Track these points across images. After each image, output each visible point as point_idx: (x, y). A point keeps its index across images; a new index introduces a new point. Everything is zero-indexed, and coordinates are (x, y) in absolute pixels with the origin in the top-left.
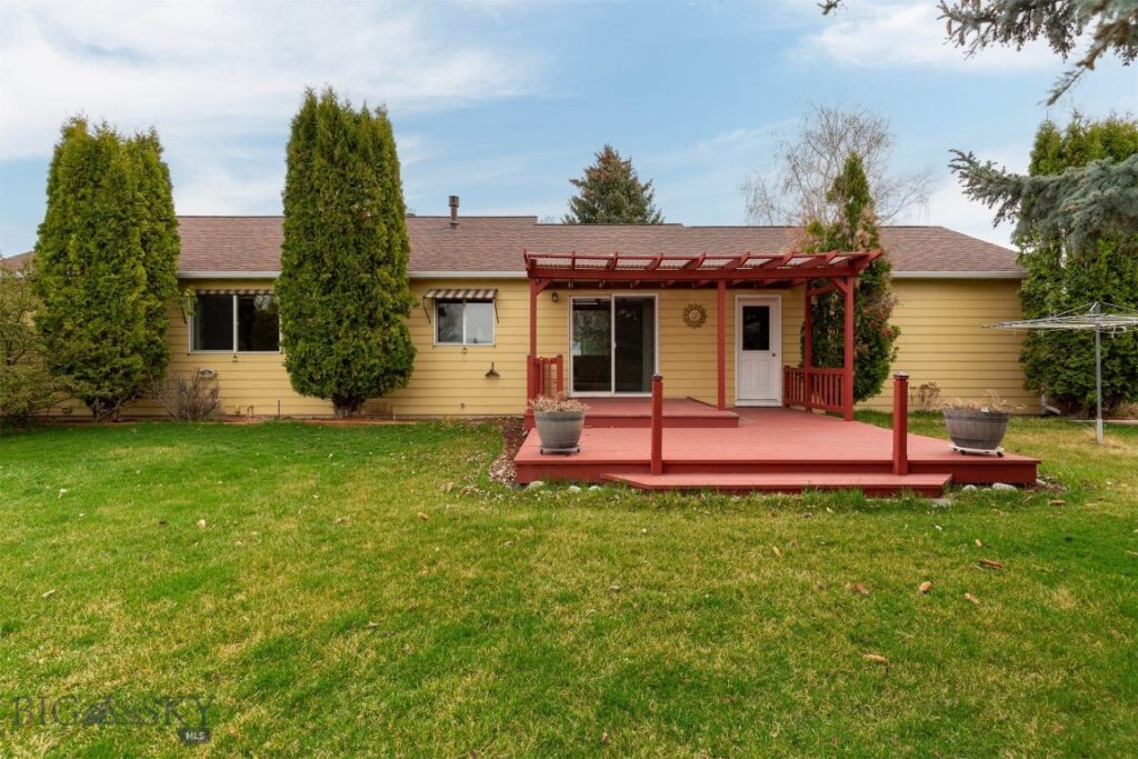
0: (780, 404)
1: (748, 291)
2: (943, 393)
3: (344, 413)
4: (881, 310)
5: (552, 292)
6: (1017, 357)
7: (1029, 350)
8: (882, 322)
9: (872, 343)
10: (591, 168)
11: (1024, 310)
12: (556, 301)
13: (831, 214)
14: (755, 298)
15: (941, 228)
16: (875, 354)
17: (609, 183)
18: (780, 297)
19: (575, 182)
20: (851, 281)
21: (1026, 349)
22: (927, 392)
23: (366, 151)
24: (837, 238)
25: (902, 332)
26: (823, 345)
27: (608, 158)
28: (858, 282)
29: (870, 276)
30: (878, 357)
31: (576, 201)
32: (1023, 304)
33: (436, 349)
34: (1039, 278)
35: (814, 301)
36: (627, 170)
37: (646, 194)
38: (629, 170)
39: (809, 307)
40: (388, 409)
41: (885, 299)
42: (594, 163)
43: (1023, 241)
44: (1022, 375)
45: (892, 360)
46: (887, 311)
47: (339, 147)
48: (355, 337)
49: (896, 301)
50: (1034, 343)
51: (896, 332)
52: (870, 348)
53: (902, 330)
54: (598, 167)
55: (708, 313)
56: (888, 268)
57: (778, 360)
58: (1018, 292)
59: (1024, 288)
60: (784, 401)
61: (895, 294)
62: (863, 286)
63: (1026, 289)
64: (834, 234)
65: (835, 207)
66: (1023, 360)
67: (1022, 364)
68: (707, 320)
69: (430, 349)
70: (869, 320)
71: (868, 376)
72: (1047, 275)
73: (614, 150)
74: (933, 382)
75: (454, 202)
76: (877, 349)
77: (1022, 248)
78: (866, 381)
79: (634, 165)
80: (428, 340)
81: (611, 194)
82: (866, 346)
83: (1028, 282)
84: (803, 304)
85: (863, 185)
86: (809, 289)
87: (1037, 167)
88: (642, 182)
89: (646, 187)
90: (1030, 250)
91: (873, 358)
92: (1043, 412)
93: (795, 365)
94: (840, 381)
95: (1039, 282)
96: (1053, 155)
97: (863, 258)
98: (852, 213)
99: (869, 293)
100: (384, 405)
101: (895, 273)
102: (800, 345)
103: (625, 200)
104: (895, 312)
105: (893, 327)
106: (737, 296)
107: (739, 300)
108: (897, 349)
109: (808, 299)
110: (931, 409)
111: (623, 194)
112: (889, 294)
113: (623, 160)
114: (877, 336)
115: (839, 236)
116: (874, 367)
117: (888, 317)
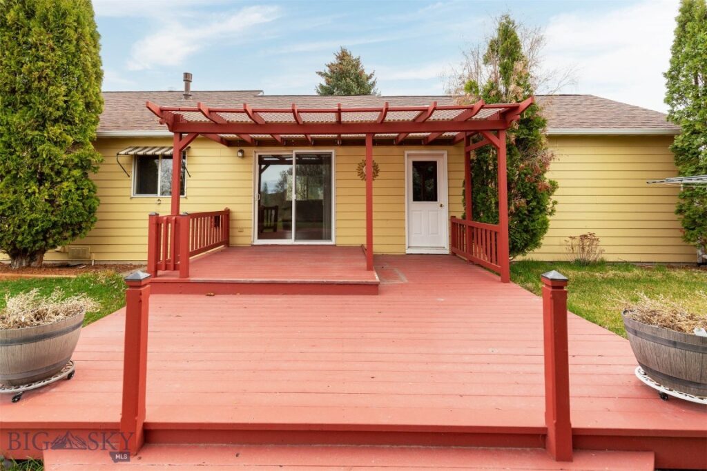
0: (447, 251)
1: (415, 147)
2: (602, 241)
3: (21, 264)
4: (538, 165)
5: (238, 149)
6: (675, 208)
7: (686, 202)
8: (539, 177)
9: (530, 197)
10: (332, 64)
11: (678, 164)
12: (243, 157)
13: (486, 74)
14: (424, 154)
15: (591, 96)
16: (533, 209)
17: (343, 73)
18: (445, 153)
19: (320, 73)
20: (503, 135)
21: (682, 202)
22: (587, 242)
23: (45, 18)
24: (491, 95)
25: (559, 185)
26: (482, 199)
27: (343, 56)
28: (513, 137)
29: (526, 131)
30: (537, 211)
31: (322, 87)
32: (676, 159)
33: (134, 201)
34: (692, 133)
35: (473, 156)
36: (356, 65)
37: (370, 81)
38: (358, 65)
39: (468, 161)
40: (87, 256)
41: (542, 153)
42: (333, 60)
43: (673, 99)
44: (679, 225)
45: (551, 214)
46: (545, 165)
47: (12, 13)
48: (15, 192)
49: (553, 155)
50: (692, 196)
51: (554, 186)
52: (528, 203)
53: (560, 183)
54: (336, 62)
55: (380, 167)
56: (542, 124)
57: (445, 210)
58: (671, 147)
59: (678, 142)
60: (451, 249)
61: (552, 149)
62: (518, 141)
63: (680, 145)
64: (489, 91)
65: (491, 68)
66: (680, 211)
67: (679, 216)
68: (379, 174)
69: (127, 200)
70: (526, 175)
71: (526, 231)
72: (702, 130)
73: (348, 51)
74: (592, 232)
75: (187, 78)
76: (535, 203)
77: (673, 106)
78: (525, 236)
79: (362, 60)
80: (125, 192)
81: (344, 81)
82: (523, 200)
83: (681, 137)
84: (463, 159)
85: (516, 44)
86: (468, 144)
87: (684, 30)
88: (367, 73)
89: (371, 77)
90: (681, 108)
91: (531, 212)
92: (699, 261)
93: (459, 216)
94: (496, 236)
95: (693, 137)
96: (700, 17)
97: (513, 109)
98: (506, 71)
99: (525, 148)
100: (85, 252)
101: (550, 130)
102: (463, 197)
103: (354, 85)
104: (552, 166)
105: (550, 182)
106: (407, 152)
107: (408, 155)
108: (555, 203)
109: (468, 154)
110: (592, 258)
111: (353, 81)
112: (546, 149)
113: (354, 58)
114: (534, 190)
115: (494, 92)
116: (533, 221)
117: (544, 172)
